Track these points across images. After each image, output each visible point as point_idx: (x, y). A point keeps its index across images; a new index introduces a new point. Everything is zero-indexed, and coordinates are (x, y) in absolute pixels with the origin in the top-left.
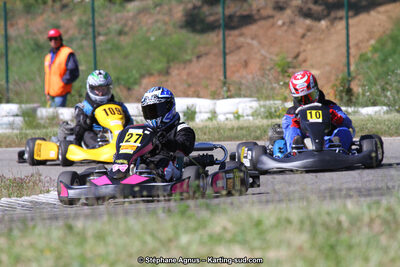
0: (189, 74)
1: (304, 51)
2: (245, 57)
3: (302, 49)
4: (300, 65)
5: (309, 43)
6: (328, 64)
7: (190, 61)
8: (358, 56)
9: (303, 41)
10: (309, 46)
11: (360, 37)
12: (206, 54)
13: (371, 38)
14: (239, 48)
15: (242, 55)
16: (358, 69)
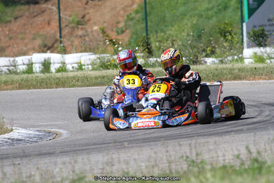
0: (10, 30)
1: (88, 13)
2: (48, 18)
3: (86, 12)
4: (86, 23)
5: (92, 7)
6: (104, 22)
7: (10, 21)
8: (126, 18)
9: (86, 6)
10: (91, 11)
11: (126, 4)
12: (21, 16)
13: (133, 4)
14: (43, 12)
15: (46, 17)
16: (126, 25)
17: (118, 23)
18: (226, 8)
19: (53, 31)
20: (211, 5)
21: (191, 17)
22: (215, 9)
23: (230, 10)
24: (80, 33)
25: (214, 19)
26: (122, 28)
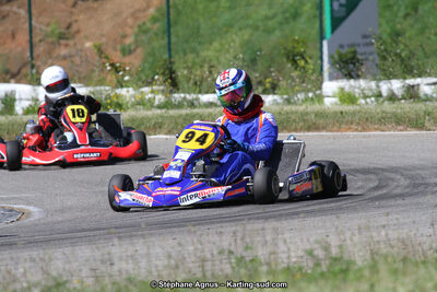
1: (76, 21)
2: (11, 28)
3: (74, 18)
4: (73, 37)
5: (81, 12)
6: (102, 35)
8: (136, 29)
9: (73, 10)
10: (82, 16)
11: (137, 6)
13: (148, 7)
14: (4, 17)
15: (8, 25)
16: (136, 41)
17: (124, 36)
18: (296, 16)
19: (19, 49)
20: (273, 11)
21: (240, 29)
22: (279, 18)
23: (303, 19)
24: (64, 52)
25: (277, 33)
26: (130, 45)
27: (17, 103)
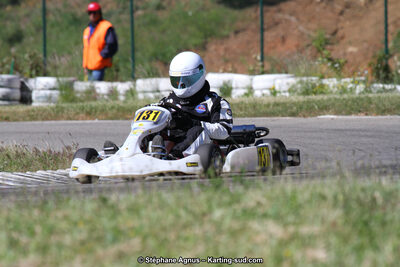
0: (226, 50)
1: (342, 28)
2: (282, 33)
3: (340, 26)
4: (338, 42)
5: (347, 19)
6: (365, 41)
7: (228, 37)
8: (395, 35)
9: (341, 18)
10: (348, 23)
11: (399, 15)
12: (244, 30)
14: (277, 24)
15: (279, 31)
27: (234, 91)
